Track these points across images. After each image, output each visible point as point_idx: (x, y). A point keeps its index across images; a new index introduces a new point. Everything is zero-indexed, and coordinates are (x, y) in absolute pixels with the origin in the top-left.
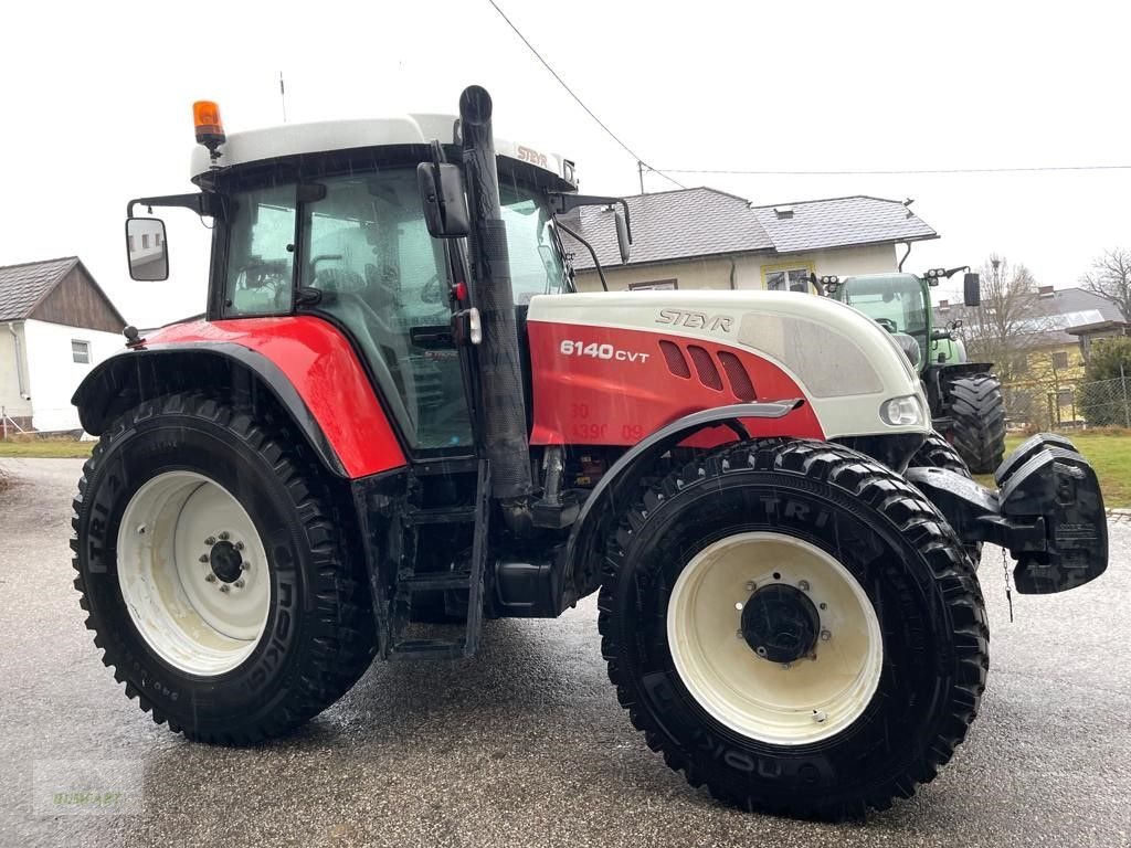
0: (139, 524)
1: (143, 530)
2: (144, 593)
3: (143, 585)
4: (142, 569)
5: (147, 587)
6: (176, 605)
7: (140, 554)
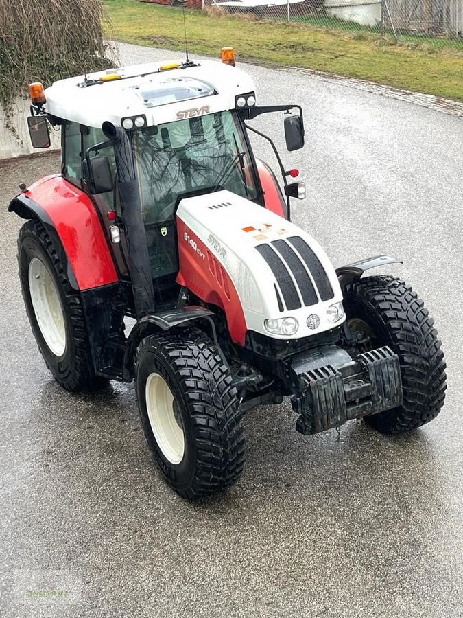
0: (36, 275)
1: (38, 278)
2: (42, 306)
3: (41, 302)
4: (41, 294)
5: (44, 303)
6: (57, 314)
7: (40, 287)
